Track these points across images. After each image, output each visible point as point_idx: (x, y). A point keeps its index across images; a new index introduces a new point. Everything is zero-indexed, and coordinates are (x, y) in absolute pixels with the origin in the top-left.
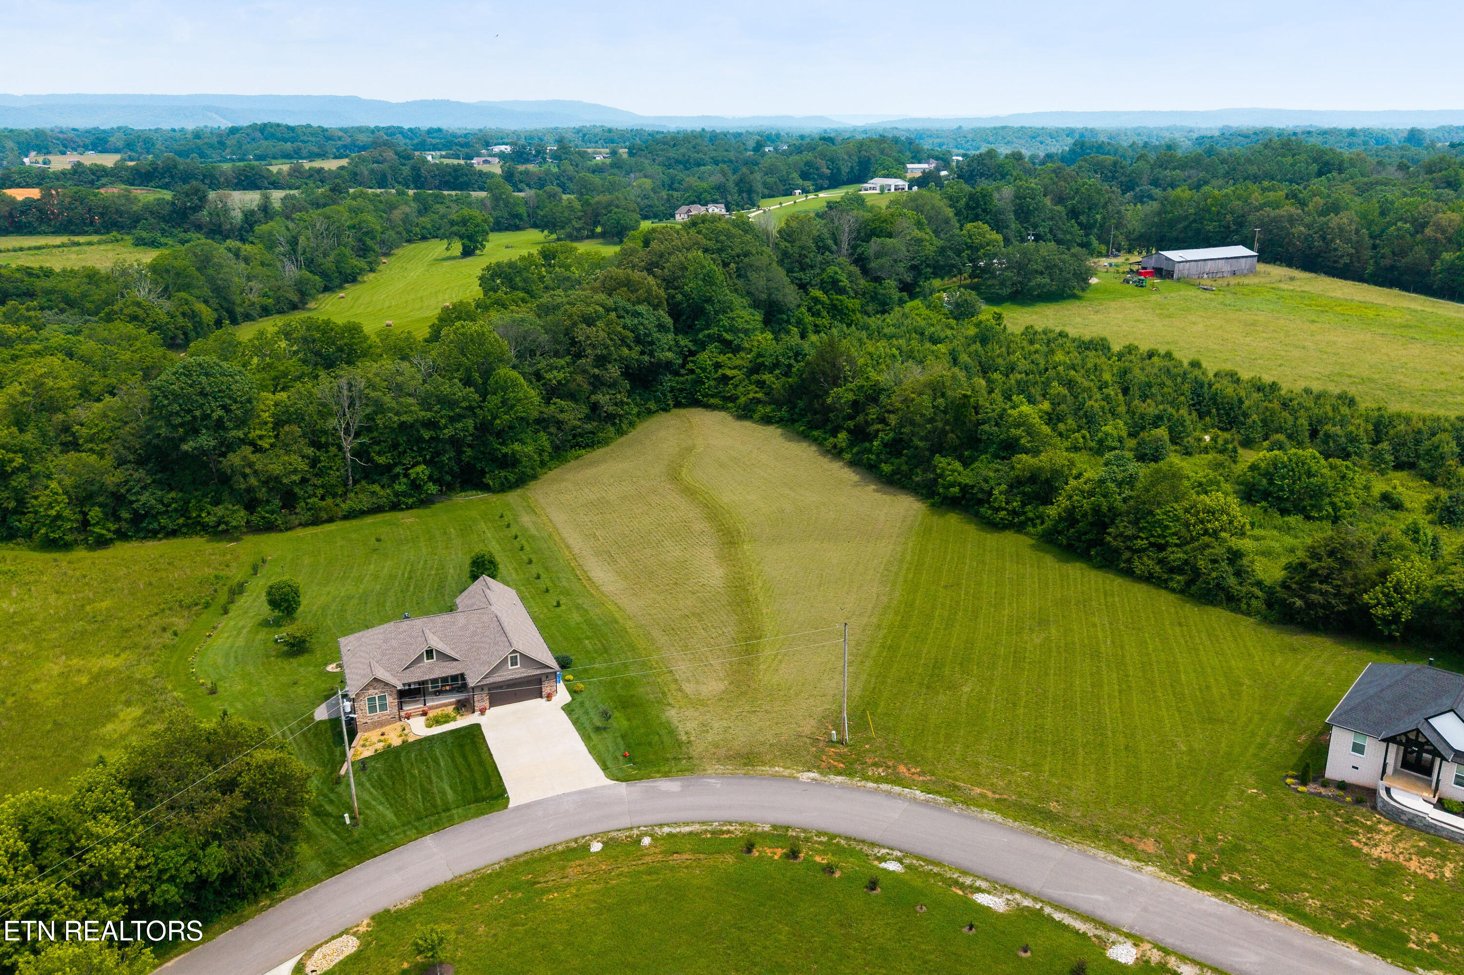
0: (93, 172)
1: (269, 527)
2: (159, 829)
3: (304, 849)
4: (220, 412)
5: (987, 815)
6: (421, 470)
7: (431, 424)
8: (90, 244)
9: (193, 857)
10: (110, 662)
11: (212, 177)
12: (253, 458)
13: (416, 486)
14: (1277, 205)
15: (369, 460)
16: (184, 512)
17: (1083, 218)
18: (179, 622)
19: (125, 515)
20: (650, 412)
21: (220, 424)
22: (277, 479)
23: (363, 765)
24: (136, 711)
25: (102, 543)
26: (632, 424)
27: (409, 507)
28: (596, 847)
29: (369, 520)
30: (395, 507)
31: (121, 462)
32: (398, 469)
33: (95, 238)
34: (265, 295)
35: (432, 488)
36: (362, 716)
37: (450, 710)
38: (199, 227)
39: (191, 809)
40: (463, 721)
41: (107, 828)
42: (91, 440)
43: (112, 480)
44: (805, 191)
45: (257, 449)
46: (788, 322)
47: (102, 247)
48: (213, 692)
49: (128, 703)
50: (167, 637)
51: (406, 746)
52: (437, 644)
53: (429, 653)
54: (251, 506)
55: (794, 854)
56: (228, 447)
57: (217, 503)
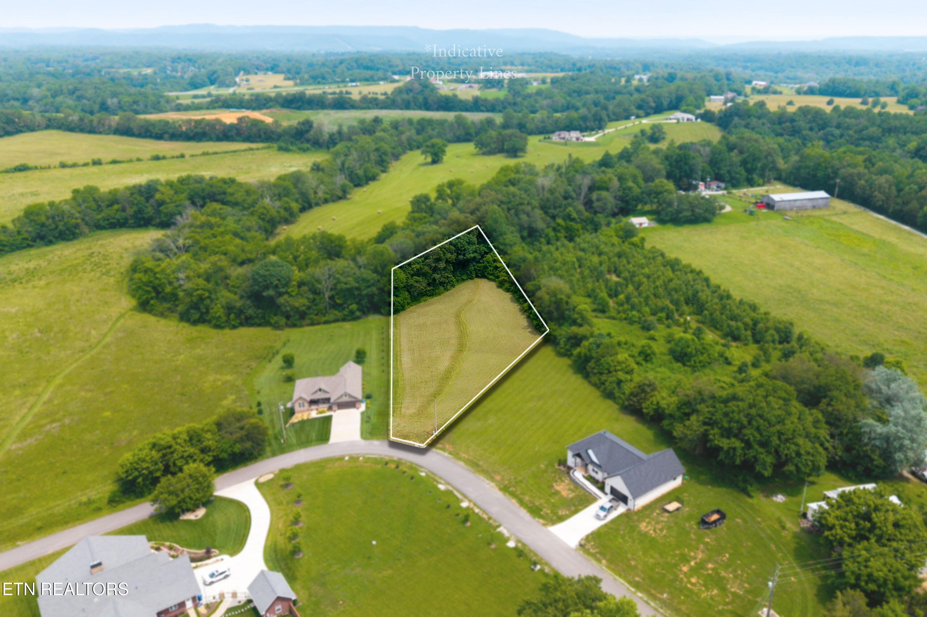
0: (265, 100)
1: (294, 326)
2: (223, 438)
3: (268, 449)
4: (277, 282)
5: (462, 463)
6: (354, 307)
7: (358, 289)
8: (258, 149)
9: (231, 446)
10: (229, 378)
11: (322, 102)
12: (289, 299)
13: (352, 312)
14: (855, 166)
15: (335, 302)
16: (264, 317)
17: (749, 166)
18: (254, 364)
19: (243, 317)
20: (463, 280)
21: (277, 286)
22: (297, 308)
23: (293, 425)
24: (233, 397)
25: (234, 327)
26: (453, 286)
27: (349, 320)
28: (347, 458)
29: (333, 325)
30: (344, 320)
31: (242, 297)
32: (345, 306)
33: (260, 145)
34: (326, 193)
35: (358, 313)
36: (297, 408)
37: (326, 409)
38: (308, 141)
39: (231, 434)
40: (328, 414)
41: (209, 436)
42: (233, 286)
43: (238, 304)
44: (638, 117)
45: (291, 296)
46: (540, 236)
47: (263, 151)
48: (259, 392)
49: (231, 394)
50: (249, 370)
51: (308, 420)
52: (323, 387)
53: (320, 390)
54: (288, 317)
55: (397, 467)
56: (281, 294)
57: (276, 315)
